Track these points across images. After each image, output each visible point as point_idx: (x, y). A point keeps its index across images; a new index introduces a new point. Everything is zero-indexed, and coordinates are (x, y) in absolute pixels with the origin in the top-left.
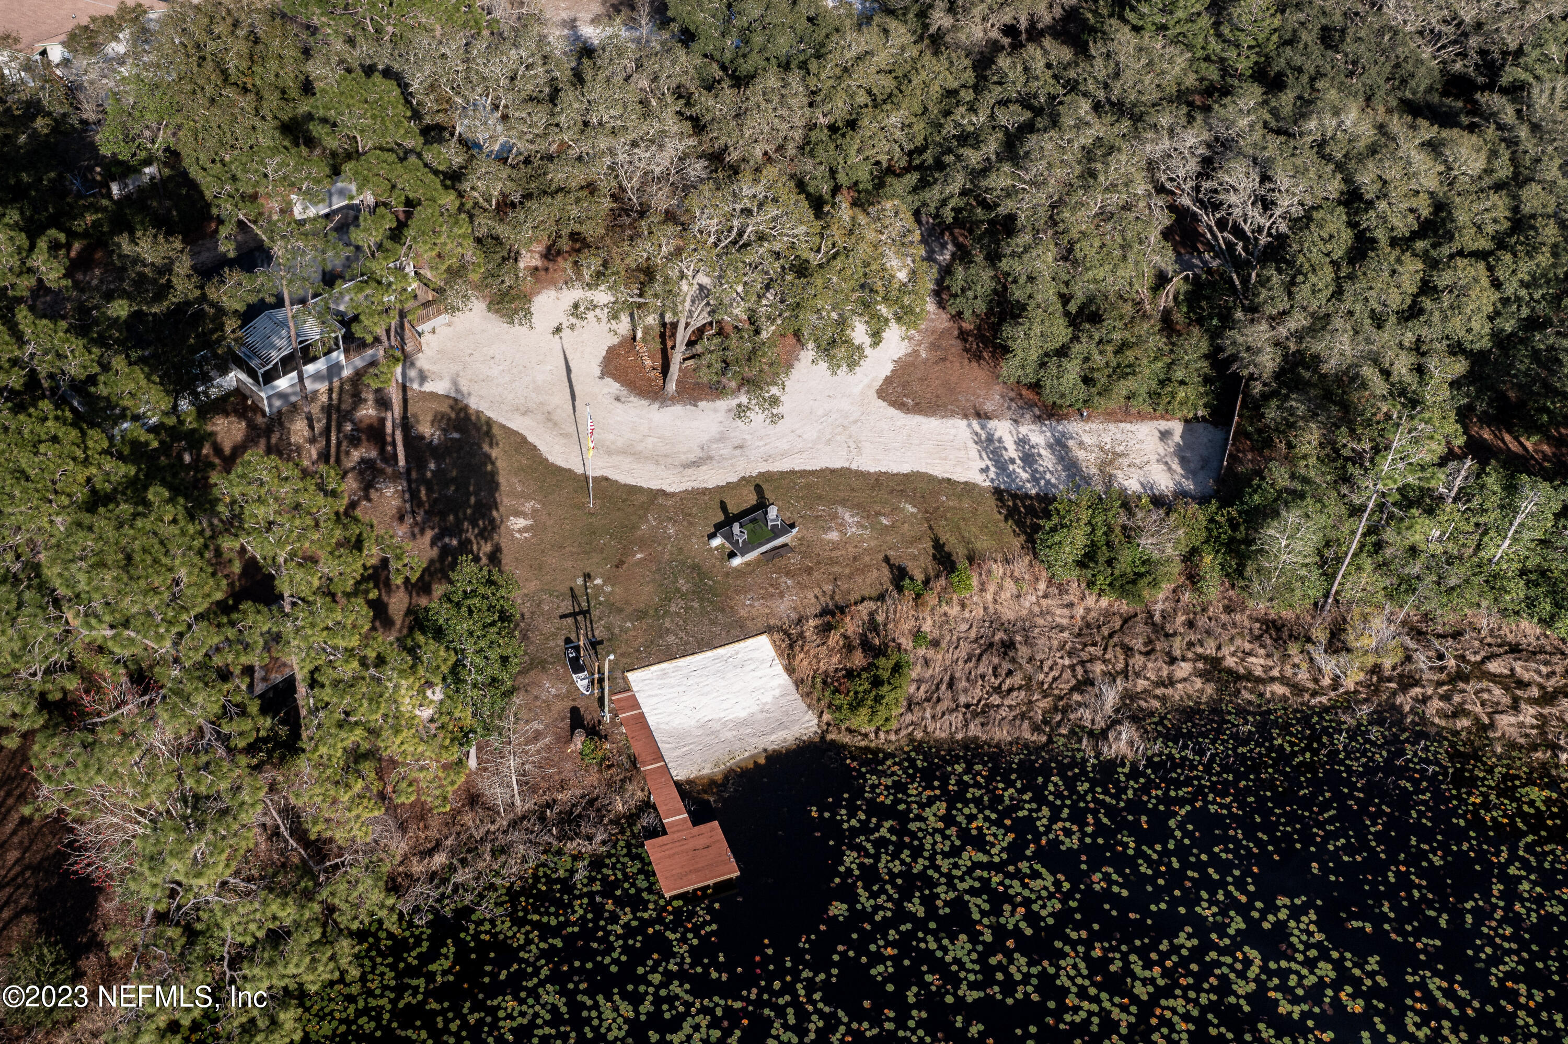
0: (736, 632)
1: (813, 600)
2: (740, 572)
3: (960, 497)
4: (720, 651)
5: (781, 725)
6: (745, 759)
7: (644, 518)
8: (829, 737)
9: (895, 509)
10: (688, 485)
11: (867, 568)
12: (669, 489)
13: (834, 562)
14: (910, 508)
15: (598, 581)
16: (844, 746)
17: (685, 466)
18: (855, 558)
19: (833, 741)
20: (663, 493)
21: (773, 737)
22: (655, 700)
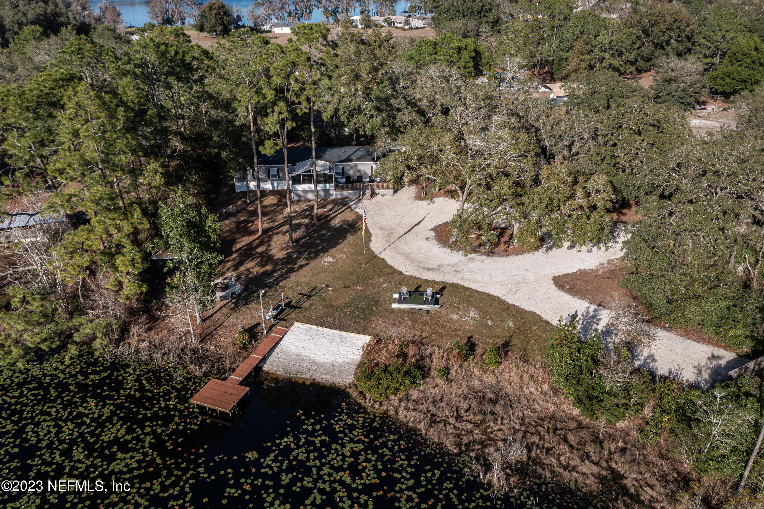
0: (360, 330)
1: (412, 335)
2: (393, 311)
3: (545, 331)
4: (344, 333)
5: (333, 375)
6: (302, 378)
7: (379, 277)
8: (348, 390)
9: (504, 321)
10: (414, 274)
11: (457, 335)
12: (404, 272)
13: (443, 327)
14: (511, 324)
15: (331, 289)
16: (350, 397)
17: (423, 268)
18: (455, 330)
19: (348, 392)
20: (400, 273)
21: (323, 376)
22: (294, 337)
